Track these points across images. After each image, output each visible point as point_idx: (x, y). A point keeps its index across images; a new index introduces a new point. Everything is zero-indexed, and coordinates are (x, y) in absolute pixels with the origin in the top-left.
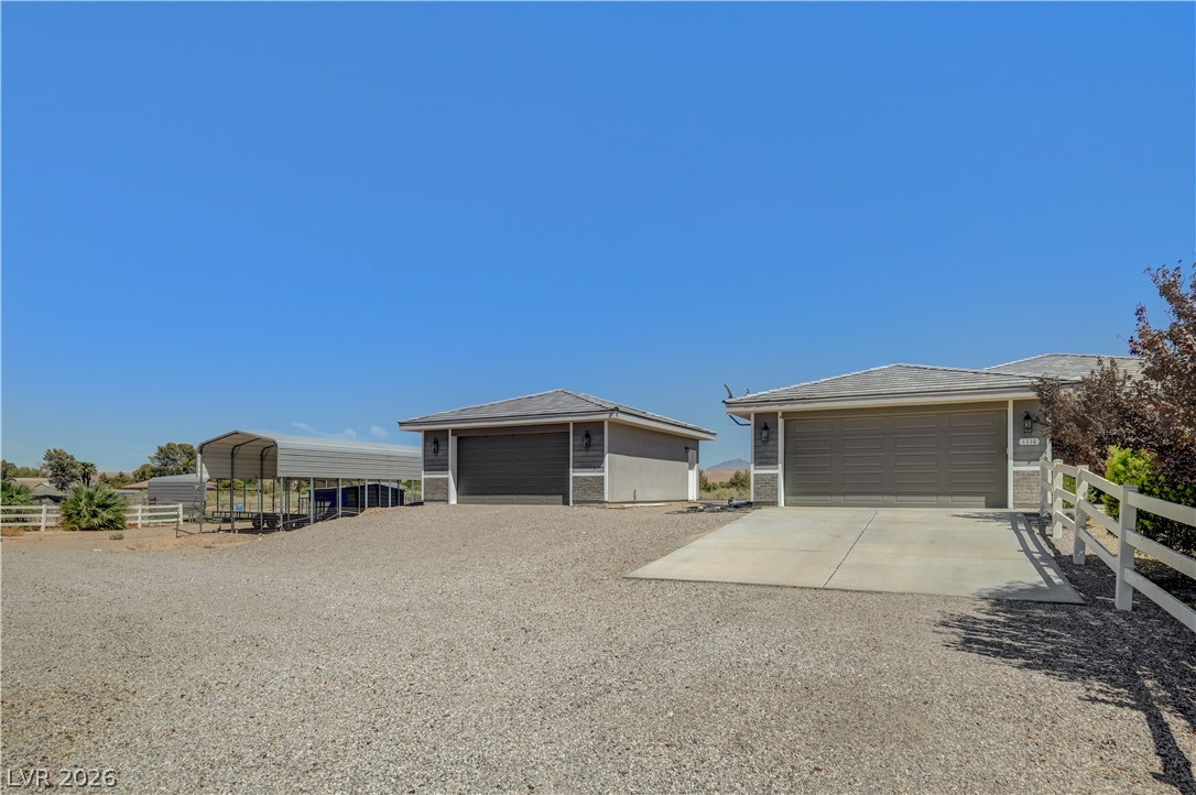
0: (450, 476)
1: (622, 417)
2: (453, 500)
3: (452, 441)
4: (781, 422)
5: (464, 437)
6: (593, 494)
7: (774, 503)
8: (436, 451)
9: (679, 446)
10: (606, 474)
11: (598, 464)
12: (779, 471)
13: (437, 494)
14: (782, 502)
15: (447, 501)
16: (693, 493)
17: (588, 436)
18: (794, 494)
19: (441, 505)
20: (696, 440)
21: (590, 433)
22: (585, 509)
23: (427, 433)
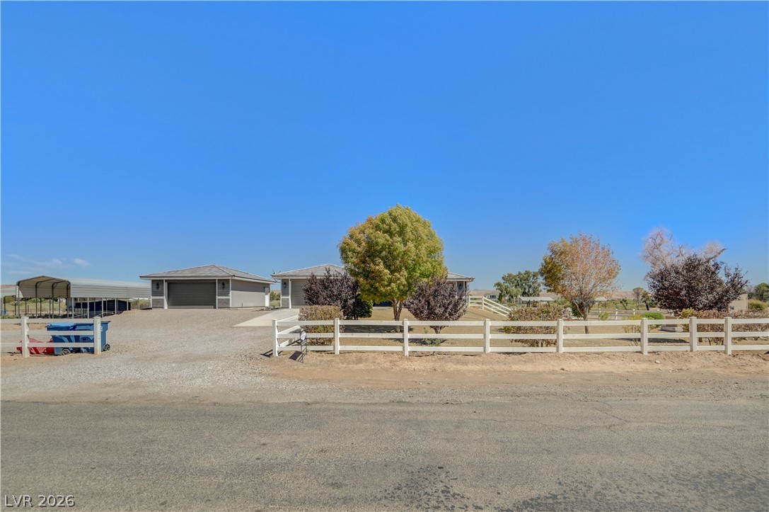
0: (165, 298)
1: (236, 278)
2: (166, 307)
3: (165, 285)
4: (290, 282)
5: (170, 283)
6: (225, 304)
7: (288, 308)
8: (158, 288)
9: (262, 287)
10: (230, 298)
11: (227, 294)
12: (290, 297)
13: (158, 305)
14: (290, 307)
15: (163, 308)
16: (267, 304)
17: (223, 284)
18: (295, 305)
19: (161, 309)
20: (269, 284)
21: (224, 283)
22: (222, 310)
23: (153, 280)
